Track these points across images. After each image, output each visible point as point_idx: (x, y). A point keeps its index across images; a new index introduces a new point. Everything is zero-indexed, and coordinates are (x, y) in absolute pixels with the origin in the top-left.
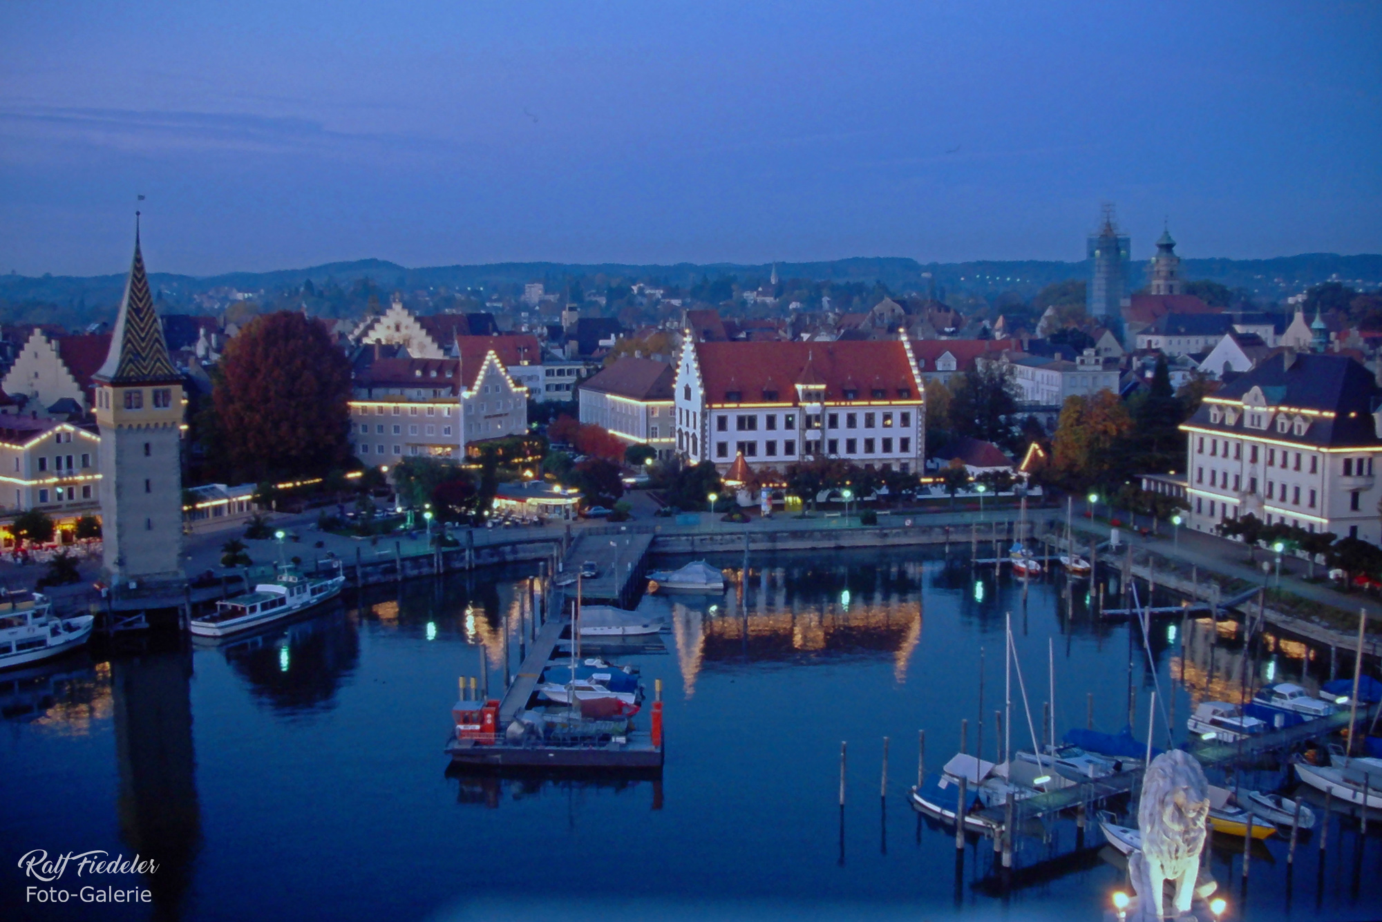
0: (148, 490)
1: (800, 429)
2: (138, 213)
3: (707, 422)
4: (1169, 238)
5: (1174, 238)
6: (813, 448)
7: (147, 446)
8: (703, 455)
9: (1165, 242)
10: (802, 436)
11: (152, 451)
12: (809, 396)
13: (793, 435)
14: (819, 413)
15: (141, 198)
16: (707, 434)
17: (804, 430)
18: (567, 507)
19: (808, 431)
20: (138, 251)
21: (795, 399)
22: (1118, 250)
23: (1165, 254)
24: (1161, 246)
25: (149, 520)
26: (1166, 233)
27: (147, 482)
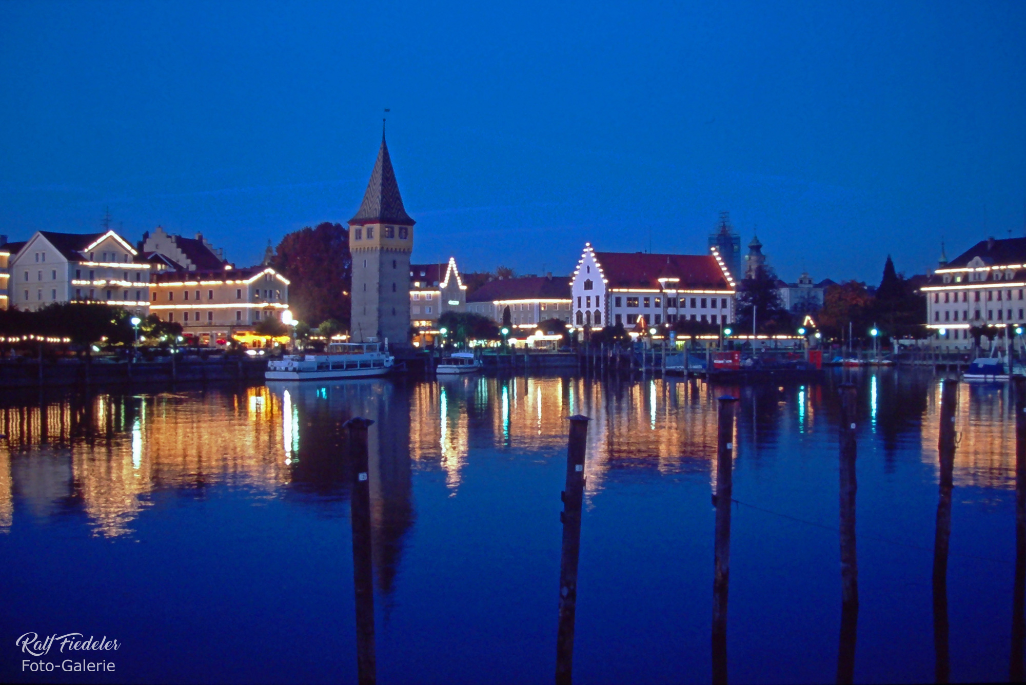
0: (394, 290)
1: (664, 307)
2: (384, 120)
3: (609, 300)
4: (758, 241)
5: (761, 241)
6: (672, 320)
7: (394, 262)
8: (607, 322)
9: (754, 244)
10: (665, 312)
11: (398, 265)
12: (669, 286)
13: (659, 311)
14: (675, 297)
15: (387, 110)
16: (609, 308)
17: (667, 308)
18: (554, 342)
19: (669, 308)
20: (384, 143)
21: (660, 287)
22: (732, 246)
23: (754, 253)
24: (752, 248)
25: (394, 309)
26: (756, 237)
27: (394, 285)
